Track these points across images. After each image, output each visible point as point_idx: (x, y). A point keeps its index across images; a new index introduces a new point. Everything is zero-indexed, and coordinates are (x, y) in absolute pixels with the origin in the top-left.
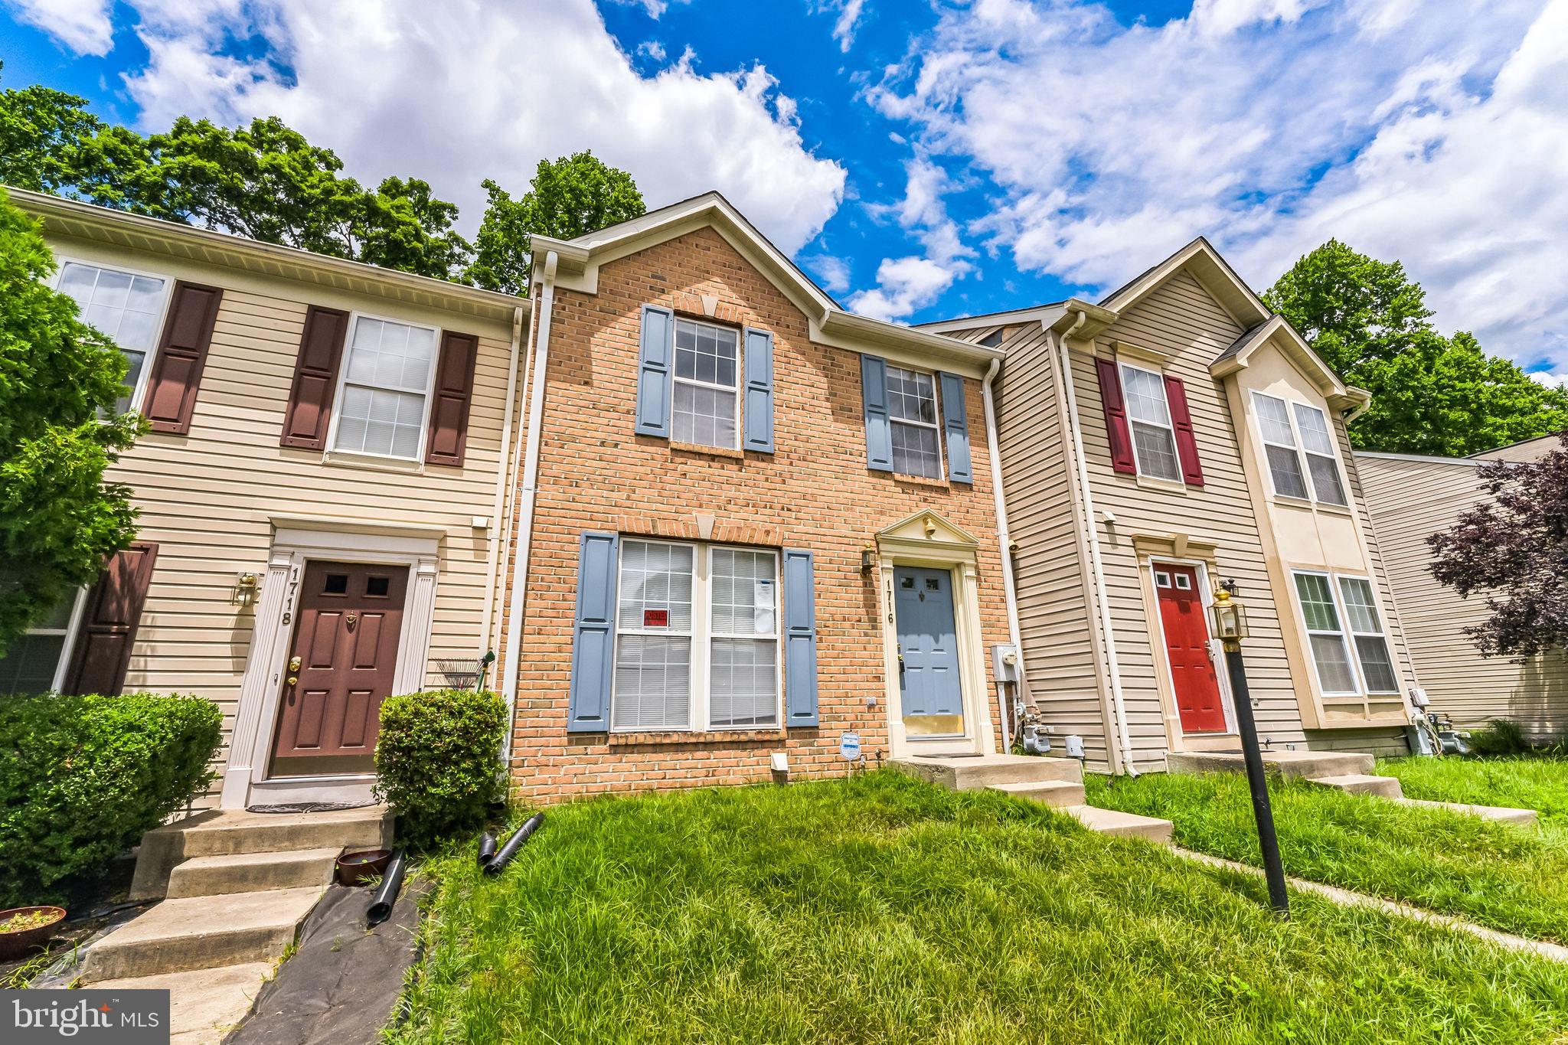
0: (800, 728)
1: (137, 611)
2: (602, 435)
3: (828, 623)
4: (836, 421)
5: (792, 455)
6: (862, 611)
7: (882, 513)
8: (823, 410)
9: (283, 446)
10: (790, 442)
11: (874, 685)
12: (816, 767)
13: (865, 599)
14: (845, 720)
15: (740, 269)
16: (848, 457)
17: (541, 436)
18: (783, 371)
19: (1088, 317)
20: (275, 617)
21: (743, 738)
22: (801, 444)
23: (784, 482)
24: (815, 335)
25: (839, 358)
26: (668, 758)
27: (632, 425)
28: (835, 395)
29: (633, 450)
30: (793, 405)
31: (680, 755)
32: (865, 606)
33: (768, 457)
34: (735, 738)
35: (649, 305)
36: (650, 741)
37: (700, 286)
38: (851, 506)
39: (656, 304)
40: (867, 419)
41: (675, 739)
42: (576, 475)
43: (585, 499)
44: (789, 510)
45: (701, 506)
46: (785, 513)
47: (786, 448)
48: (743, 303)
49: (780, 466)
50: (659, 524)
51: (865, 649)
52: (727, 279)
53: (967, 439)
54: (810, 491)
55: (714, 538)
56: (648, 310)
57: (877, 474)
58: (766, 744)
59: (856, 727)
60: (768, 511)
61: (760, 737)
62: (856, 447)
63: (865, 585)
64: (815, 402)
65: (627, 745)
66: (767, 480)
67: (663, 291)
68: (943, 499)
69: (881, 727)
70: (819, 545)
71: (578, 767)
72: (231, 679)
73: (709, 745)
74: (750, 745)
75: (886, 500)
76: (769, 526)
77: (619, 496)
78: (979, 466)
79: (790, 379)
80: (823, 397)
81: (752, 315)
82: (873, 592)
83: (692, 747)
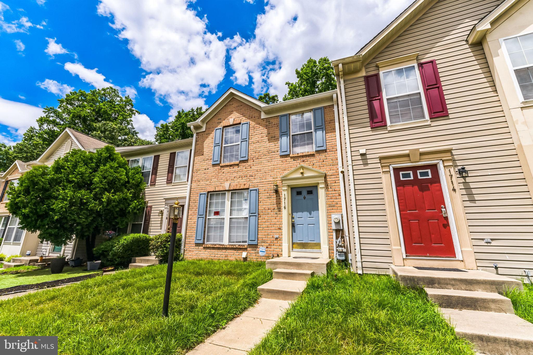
0: (252, 245)
1: (150, 218)
2: (205, 167)
3: (263, 211)
4: (269, 142)
5: (254, 158)
6: (275, 206)
7: (285, 170)
8: (264, 140)
9: (167, 183)
10: (253, 154)
11: (278, 231)
12: (256, 257)
13: (277, 202)
14: (267, 243)
15: (241, 106)
16: (273, 153)
17: (193, 171)
18: (253, 132)
19: (343, 64)
20: (165, 218)
21: (235, 247)
22: (257, 154)
23: (251, 168)
24: (263, 116)
25: (271, 121)
26: (216, 251)
27: (211, 162)
28: (270, 134)
29: (212, 169)
30: (255, 142)
31: (219, 251)
32: (276, 204)
33: (246, 161)
34: (232, 247)
35: (217, 128)
36: (211, 246)
37: (230, 116)
38: (272, 170)
39: (219, 127)
40: (280, 138)
41: (217, 246)
42: (200, 179)
43: (201, 185)
44: (252, 176)
45: (227, 181)
46: (251, 177)
47: (252, 157)
48: (241, 116)
49: (250, 163)
50: (216, 188)
51: (276, 219)
52: (237, 111)
53: (324, 131)
54: (259, 168)
55: (230, 189)
56: (216, 130)
57: (284, 156)
58: (242, 249)
59: (271, 245)
60: (245, 178)
61: (239, 247)
62: (276, 149)
63: (277, 196)
64: (263, 139)
65: (206, 247)
66: (246, 168)
67: (220, 123)
68: (312, 159)
69: (280, 246)
70: (261, 185)
71: (197, 252)
72: (160, 230)
73: (226, 249)
74: (237, 249)
75: (287, 165)
76: (245, 183)
77: (208, 182)
78: (330, 141)
79: (254, 134)
80: (265, 136)
81: (244, 118)
82: (280, 199)
83: (222, 249)
